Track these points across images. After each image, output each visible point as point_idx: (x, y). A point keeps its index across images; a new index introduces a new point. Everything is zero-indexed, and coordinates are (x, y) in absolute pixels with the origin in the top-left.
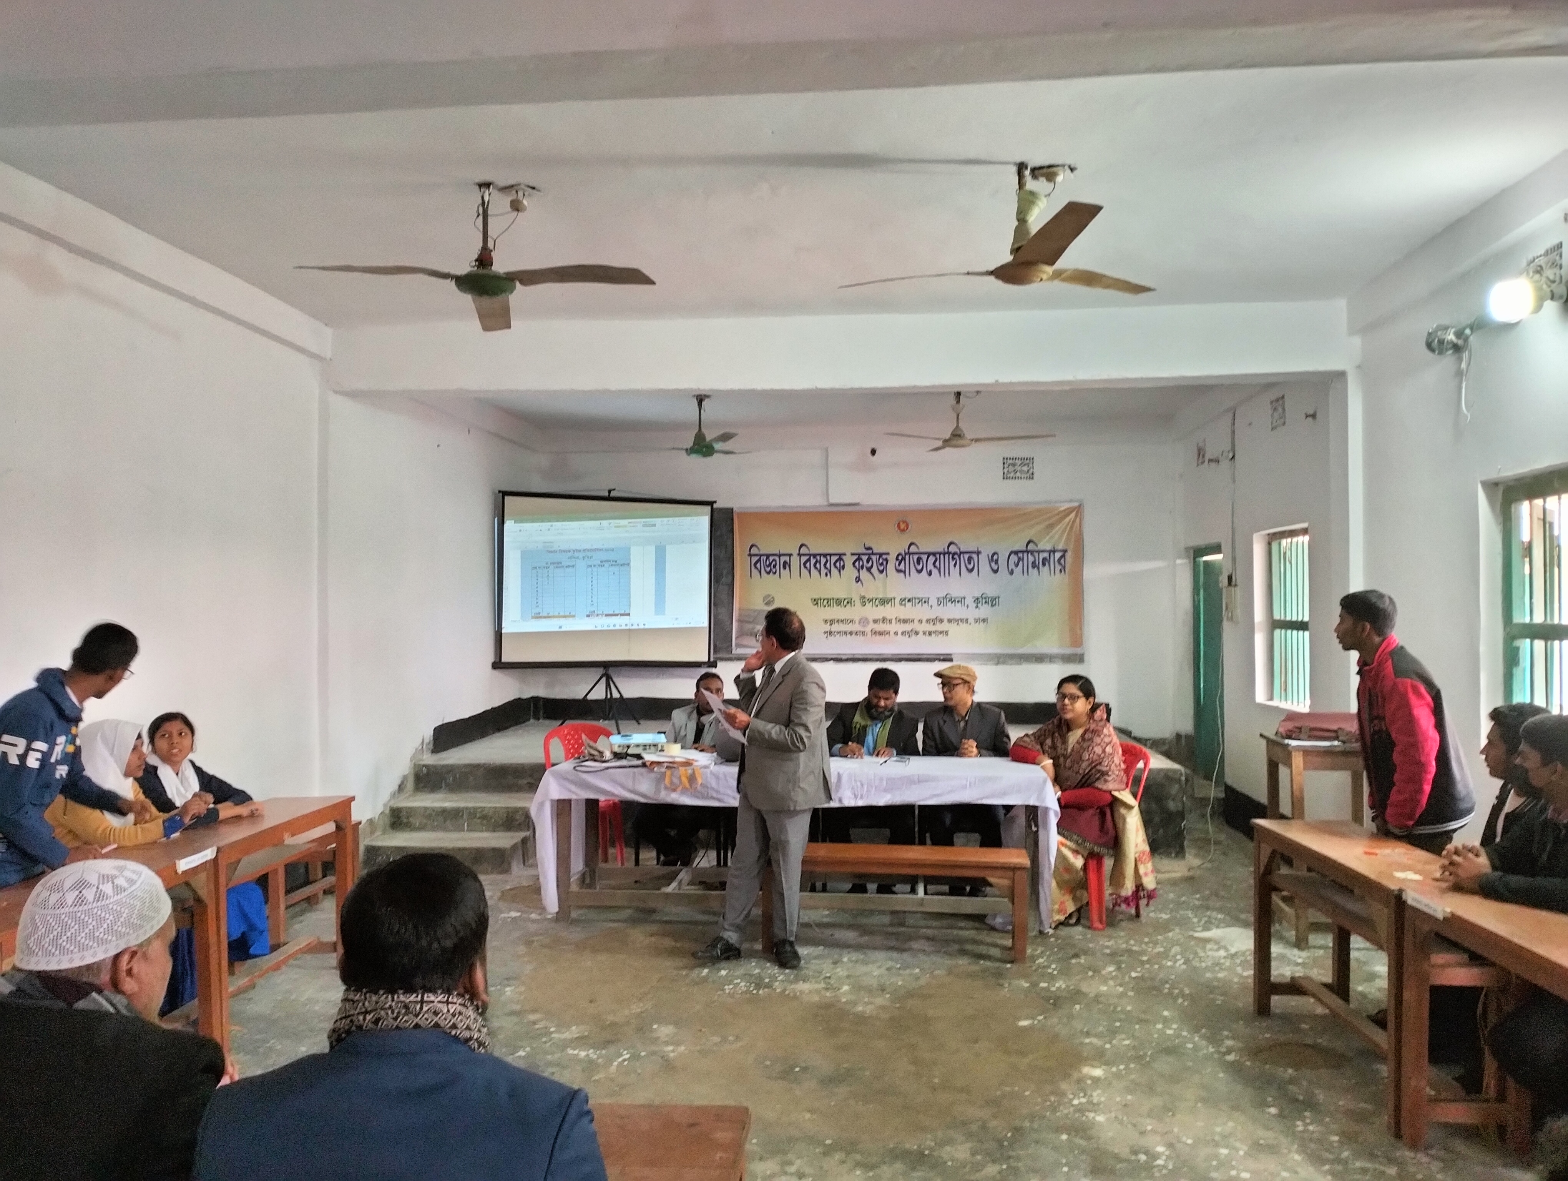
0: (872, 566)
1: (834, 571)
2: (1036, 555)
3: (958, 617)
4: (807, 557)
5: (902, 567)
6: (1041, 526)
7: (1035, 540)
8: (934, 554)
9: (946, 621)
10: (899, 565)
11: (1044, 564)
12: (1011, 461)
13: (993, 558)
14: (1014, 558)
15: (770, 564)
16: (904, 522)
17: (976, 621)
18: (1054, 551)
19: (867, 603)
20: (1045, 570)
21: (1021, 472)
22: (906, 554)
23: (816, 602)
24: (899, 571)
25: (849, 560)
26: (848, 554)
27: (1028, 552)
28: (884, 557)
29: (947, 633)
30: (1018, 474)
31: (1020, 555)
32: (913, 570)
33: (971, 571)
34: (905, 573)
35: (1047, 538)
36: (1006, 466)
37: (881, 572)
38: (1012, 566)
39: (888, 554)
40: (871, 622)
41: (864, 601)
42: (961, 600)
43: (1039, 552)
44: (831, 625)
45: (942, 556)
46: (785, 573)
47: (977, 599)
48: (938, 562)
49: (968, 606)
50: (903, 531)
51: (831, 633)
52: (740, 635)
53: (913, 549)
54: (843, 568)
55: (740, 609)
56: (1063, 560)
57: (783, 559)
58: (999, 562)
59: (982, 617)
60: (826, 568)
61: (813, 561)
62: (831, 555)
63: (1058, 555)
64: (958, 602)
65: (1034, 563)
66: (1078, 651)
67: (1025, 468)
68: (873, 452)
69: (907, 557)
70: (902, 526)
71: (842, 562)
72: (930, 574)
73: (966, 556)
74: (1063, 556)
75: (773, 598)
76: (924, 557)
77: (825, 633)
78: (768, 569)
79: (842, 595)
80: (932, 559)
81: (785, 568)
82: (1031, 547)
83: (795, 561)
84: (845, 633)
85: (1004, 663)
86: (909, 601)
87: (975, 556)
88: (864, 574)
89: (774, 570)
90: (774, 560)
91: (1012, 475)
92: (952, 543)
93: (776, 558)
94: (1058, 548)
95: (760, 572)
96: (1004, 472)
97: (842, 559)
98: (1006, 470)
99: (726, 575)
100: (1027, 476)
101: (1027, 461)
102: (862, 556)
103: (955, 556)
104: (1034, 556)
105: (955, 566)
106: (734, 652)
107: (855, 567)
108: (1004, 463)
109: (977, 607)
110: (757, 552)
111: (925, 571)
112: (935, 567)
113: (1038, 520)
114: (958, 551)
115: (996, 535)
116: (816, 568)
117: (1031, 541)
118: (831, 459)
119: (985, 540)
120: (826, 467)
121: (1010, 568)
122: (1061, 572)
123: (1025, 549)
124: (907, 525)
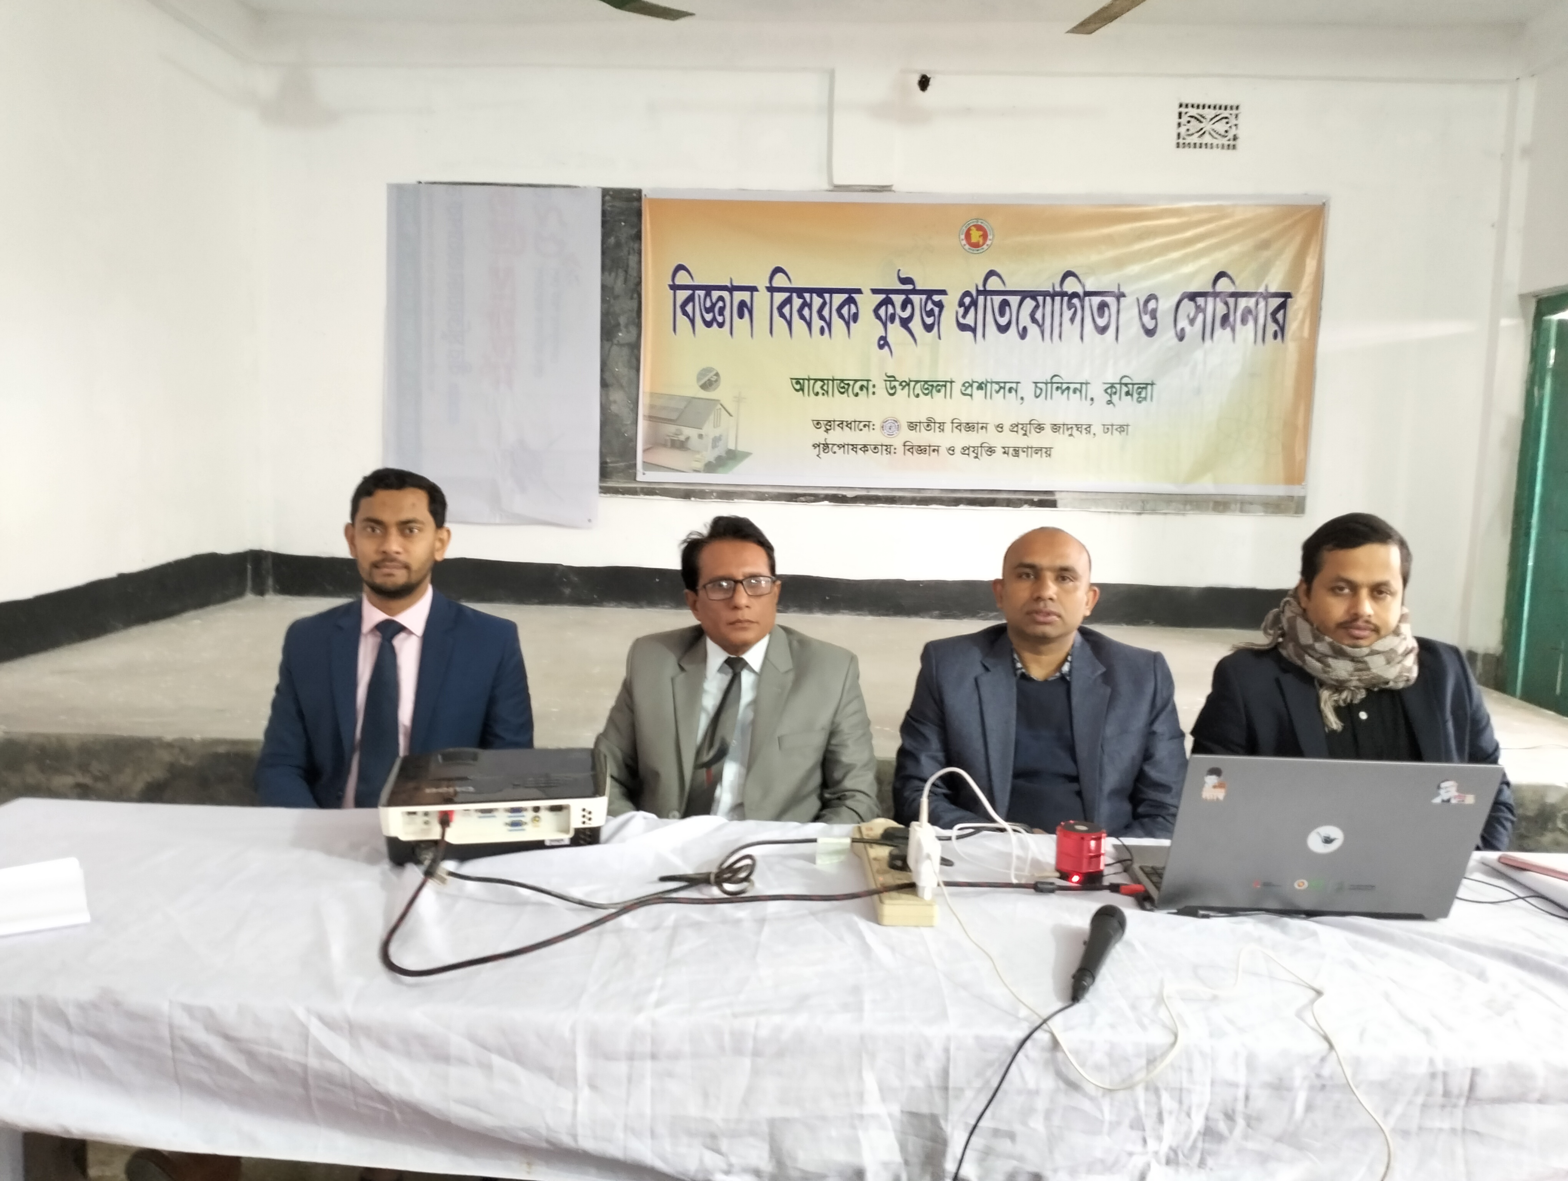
0: (911, 318)
1: (837, 323)
2: (1231, 301)
3: (1070, 421)
4: (787, 295)
5: (969, 320)
7: (1229, 272)
8: (1033, 295)
9: (1048, 428)
10: (964, 316)
11: (1244, 321)
12: (1193, 112)
13: (1148, 307)
14: (1188, 307)
15: (713, 305)
16: (979, 228)
17: (1108, 428)
18: (1264, 296)
19: (899, 388)
20: (1246, 332)
21: (1214, 133)
22: (979, 292)
23: (799, 384)
24: (963, 327)
25: (867, 303)
26: (867, 291)
27: (1216, 295)
28: (936, 298)
29: (1048, 452)
30: (1207, 139)
31: (1200, 301)
32: (991, 328)
33: (1103, 330)
34: (974, 330)
35: (1253, 269)
36: (1185, 119)
37: (929, 328)
39: (943, 292)
40: (904, 426)
41: (893, 384)
42: (1080, 388)
43: (1236, 295)
44: (827, 430)
45: (1048, 299)
46: (742, 325)
47: (1112, 386)
48: (1041, 309)
49: (1092, 399)
50: (976, 245)
51: (826, 446)
52: (654, 444)
53: (994, 284)
54: (855, 321)
55: (652, 395)
56: (1280, 316)
58: (1159, 315)
59: (1118, 421)
60: (822, 318)
61: (797, 302)
62: (832, 291)
63: (1275, 302)
64: (1075, 391)
65: (1225, 319)
66: (1296, 491)
67: (1221, 127)
68: (924, 83)
69: (981, 299)
70: (976, 236)
71: (853, 306)
72: (1023, 334)
73: (1096, 300)
74: (1283, 306)
75: (717, 374)
76: (1014, 300)
77: (816, 446)
78: (709, 317)
79: (850, 373)
80: (1029, 304)
81: (741, 316)
82: (1223, 285)
83: (762, 302)
84: (854, 447)
85: (1154, 512)
86: (980, 387)
87: (1111, 301)
88: (895, 331)
89: (720, 319)
90: (721, 298)
91: (1195, 139)
92: (1068, 274)
93: (726, 294)
94: (1273, 289)
95: (692, 321)
96: (1179, 135)
97: (855, 302)
98: (1183, 130)
99: (626, 326)
100: (1225, 141)
101: (1225, 114)
102: (892, 296)
103: (1075, 301)
104: (1226, 304)
105: (1072, 320)
106: (640, 477)
107: (878, 317)
108: (1180, 114)
109: (1110, 402)
110: (690, 282)
111: (1013, 328)
112: (1034, 320)
113: (1239, 230)
114: (1080, 291)
115: (1156, 261)
116: (802, 317)
117: (1221, 275)
118: (840, 94)
119: (1135, 269)
120: (830, 109)
121: (1179, 327)
122: (1275, 336)
123: (1210, 290)
124: (985, 236)
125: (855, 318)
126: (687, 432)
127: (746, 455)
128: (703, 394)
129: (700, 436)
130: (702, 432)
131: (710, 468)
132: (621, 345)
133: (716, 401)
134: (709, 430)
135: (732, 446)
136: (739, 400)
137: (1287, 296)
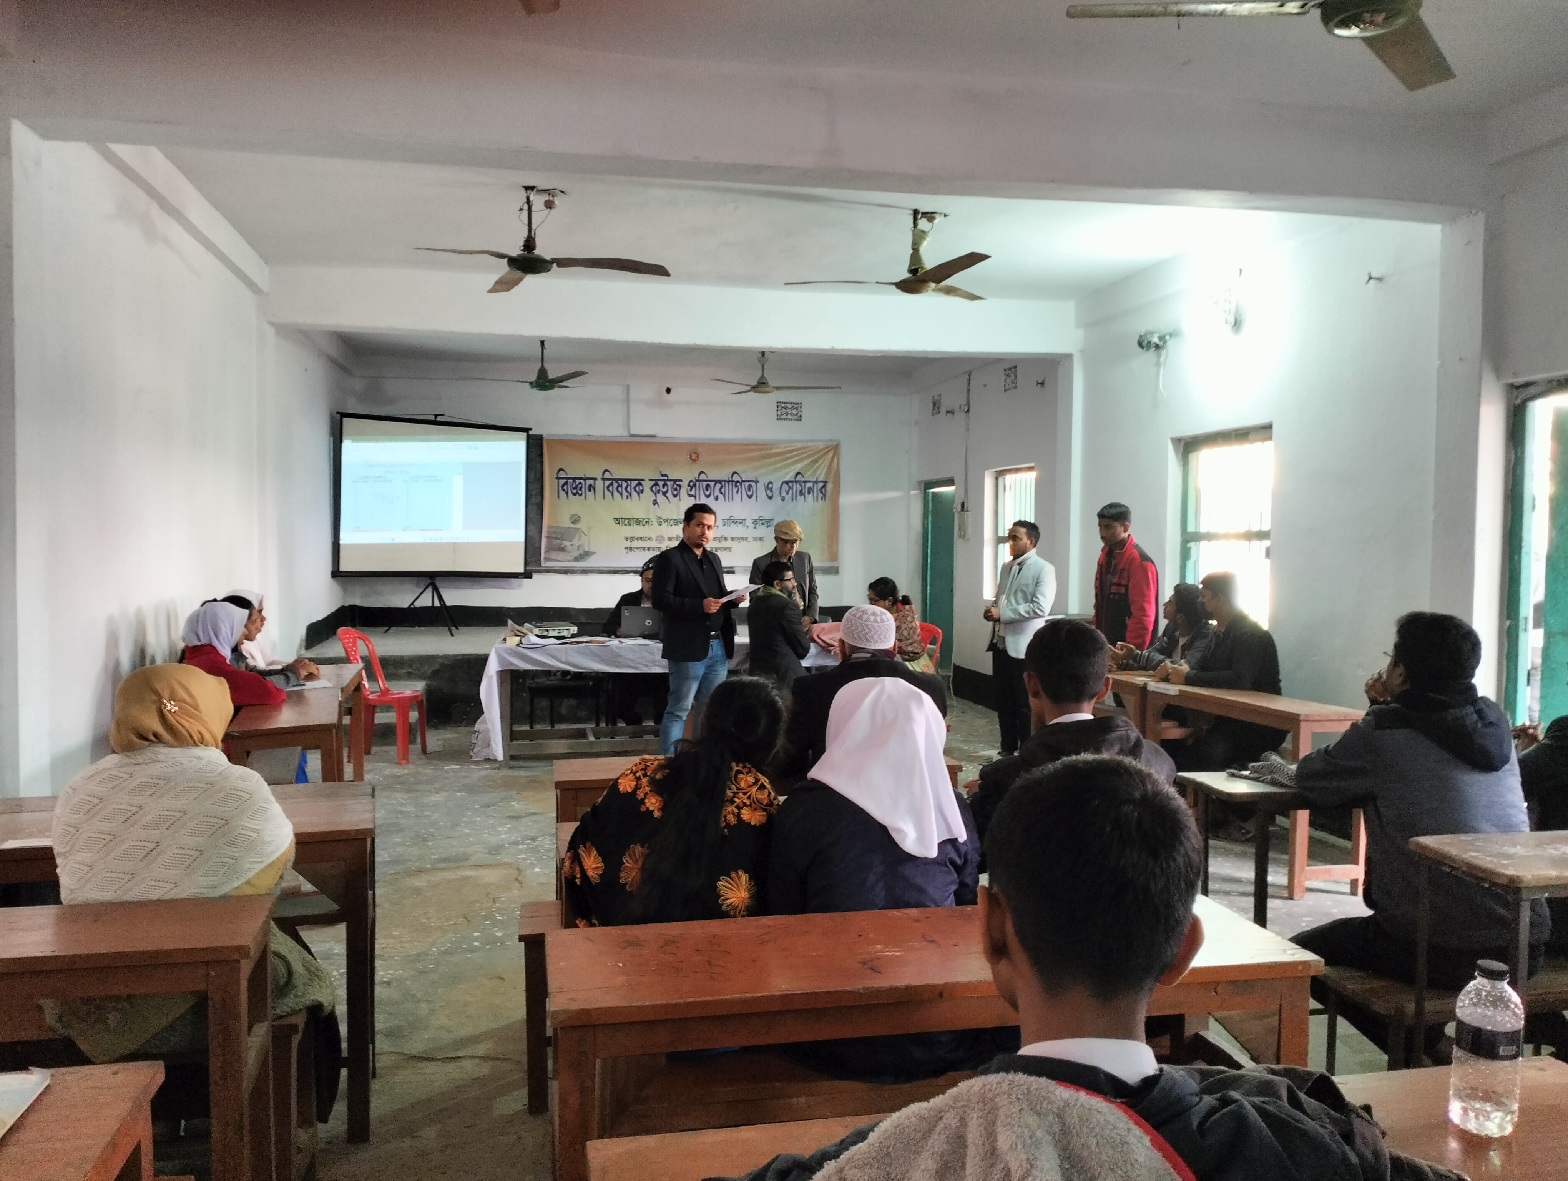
0: (667, 492)
1: (634, 494)
2: (803, 484)
3: (739, 536)
4: (610, 481)
5: (693, 492)
6: (807, 462)
7: (802, 472)
8: (720, 482)
9: (728, 539)
10: (691, 490)
11: (809, 493)
12: (783, 405)
13: (769, 487)
14: (785, 487)
15: (577, 486)
16: (695, 453)
17: (755, 539)
18: (816, 482)
19: (663, 523)
20: (810, 498)
21: (792, 414)
22: (696, 481)
23: (618, 521)
24: (690, 496)
25: (647, 485)
26: (647, 480)
27: (797, 482)
28: (678, 483)
29: (730, 549)
30: (789, 416)
31: (790, 484)
33: (750, 497)
34: (695, 497)
35: (811, 471)
36: (779, 408)
37: (675, 496)
38: (784, 494)
39: (681, 481)
40: (666, 539)
41: (661, 521)
42: (742, 522)
43: (805, 482)
44: (631, 542)
45: (726, 483)
46: (590, 495)
47: (756, 520)
48: (723, 488)
49: (747, 526)
50: (694, 461)
51: (631, 549)
52: (549, 549)
53: (703, 477)
55: (549, 527)
56: (823, 490)
57: (589, 482)
58: (773, 489)
59: (758, 536)
60: (627, 491)
61: (615, 485)
62: (631, 480)
63: (821, 485)
64: (739, 523)
65: (801, 491)
66: (834, 564)
67: (795, 412)
68: (668, 391)
69: (698, 483)
70: (694, 457)
71: (641, 487)
72: (717, 498)
73: (747, 484)
74: (824, 486)
75: (579, 517)
76: (712, 484)
77: (626, 548)
78: (575, 491)
79: (641, 516)
80: (718, 485)
81: (590, 491)
82: (799, 478)
83: (599, 484)
84: (644, 549)
87: (753, 484)
88: (660, 498)
89: (580, 492)
90: (580, 483)
91: (784, 416)
92: (735, 473)
93: (582, 481)
94: (820, 479)
95: (567, 493)
96: (777, 415)
97: (641, 484)
98: (779, 413)
99: (536, 495)
100: (796, 417)
101: (796, 406)
102: (659, 483)
103: (738, 484)
104: (801, 485)
105: (737, 492)
106: (543, 565)
107: (652, 491)
108: (778, 406)
109: (755, 528)
110: (565, 476)
111: (712, 497)
112: (721, 493)
113: (805, 455)
114: (740, 480)
115: (772, 467)
116: (618, 492)
117: (798, 473)
118: (633, 395)
119: (762, 471)
120: (627, 401)
121: (782, 495)
122: (822, 499)
123: (794, 479)
124: (698, 457)
125: (642, 491)
126: (566, 543)
127: (594, 553)
128: (572, 526)
129: (572, 545)
130: (573, 543)
131: (576, 559)
132: (533, 504)
133: (578, 529)
134: (576, 542)
135: (586, 549)
136: (589, 528)
137: (825, 482)
